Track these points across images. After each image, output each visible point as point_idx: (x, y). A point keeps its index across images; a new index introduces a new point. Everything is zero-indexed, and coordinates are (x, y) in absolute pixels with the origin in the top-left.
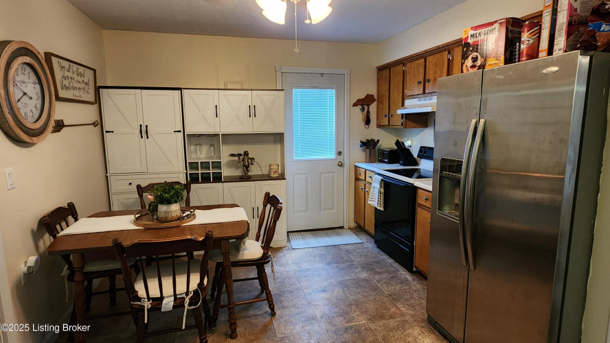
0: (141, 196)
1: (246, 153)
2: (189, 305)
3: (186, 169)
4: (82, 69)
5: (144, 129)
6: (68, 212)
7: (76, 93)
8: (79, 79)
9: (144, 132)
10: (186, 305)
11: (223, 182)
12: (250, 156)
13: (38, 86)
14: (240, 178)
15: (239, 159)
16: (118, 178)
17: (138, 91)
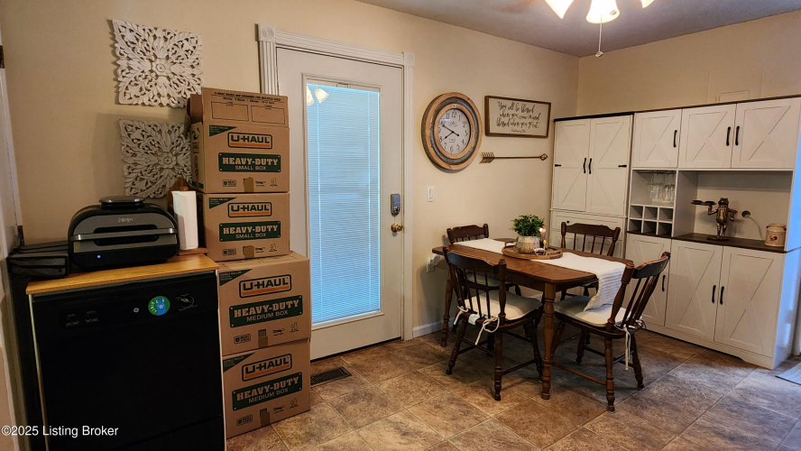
0: (563, 235)
1: (724, 202)
2: (487, 327)
3: (627, 214)
4: (530, 105)
5: (588, 162)
6: (481, 232)
7: (516, 128)
8: (525, 114)
9: (587, 166)
10: (484, 325)
11: (672, 238)
12: (730, 207)
13: (467, 125)
14: (708, 239)
15: (710, 210)
16: (560, 214)
17: (589, 120)
